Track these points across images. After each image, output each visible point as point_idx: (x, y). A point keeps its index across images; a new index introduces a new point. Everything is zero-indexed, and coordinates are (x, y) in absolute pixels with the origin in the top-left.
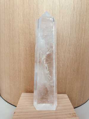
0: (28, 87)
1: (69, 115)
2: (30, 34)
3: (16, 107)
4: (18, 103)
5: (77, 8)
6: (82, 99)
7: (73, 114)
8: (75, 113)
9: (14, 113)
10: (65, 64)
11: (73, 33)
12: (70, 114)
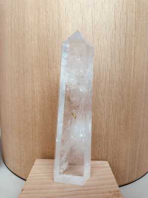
0: (48, 150)
1: (108, 194)
2: (48, 68)
3: (26, 180)
4: (30, 175)
5: (120, 26)
6: (136, 170)
7: (114, 192)
8: (118, 191)
9: (22, 190)
10: (105, 113)
11: (115, 64)
12: (110, 192)
